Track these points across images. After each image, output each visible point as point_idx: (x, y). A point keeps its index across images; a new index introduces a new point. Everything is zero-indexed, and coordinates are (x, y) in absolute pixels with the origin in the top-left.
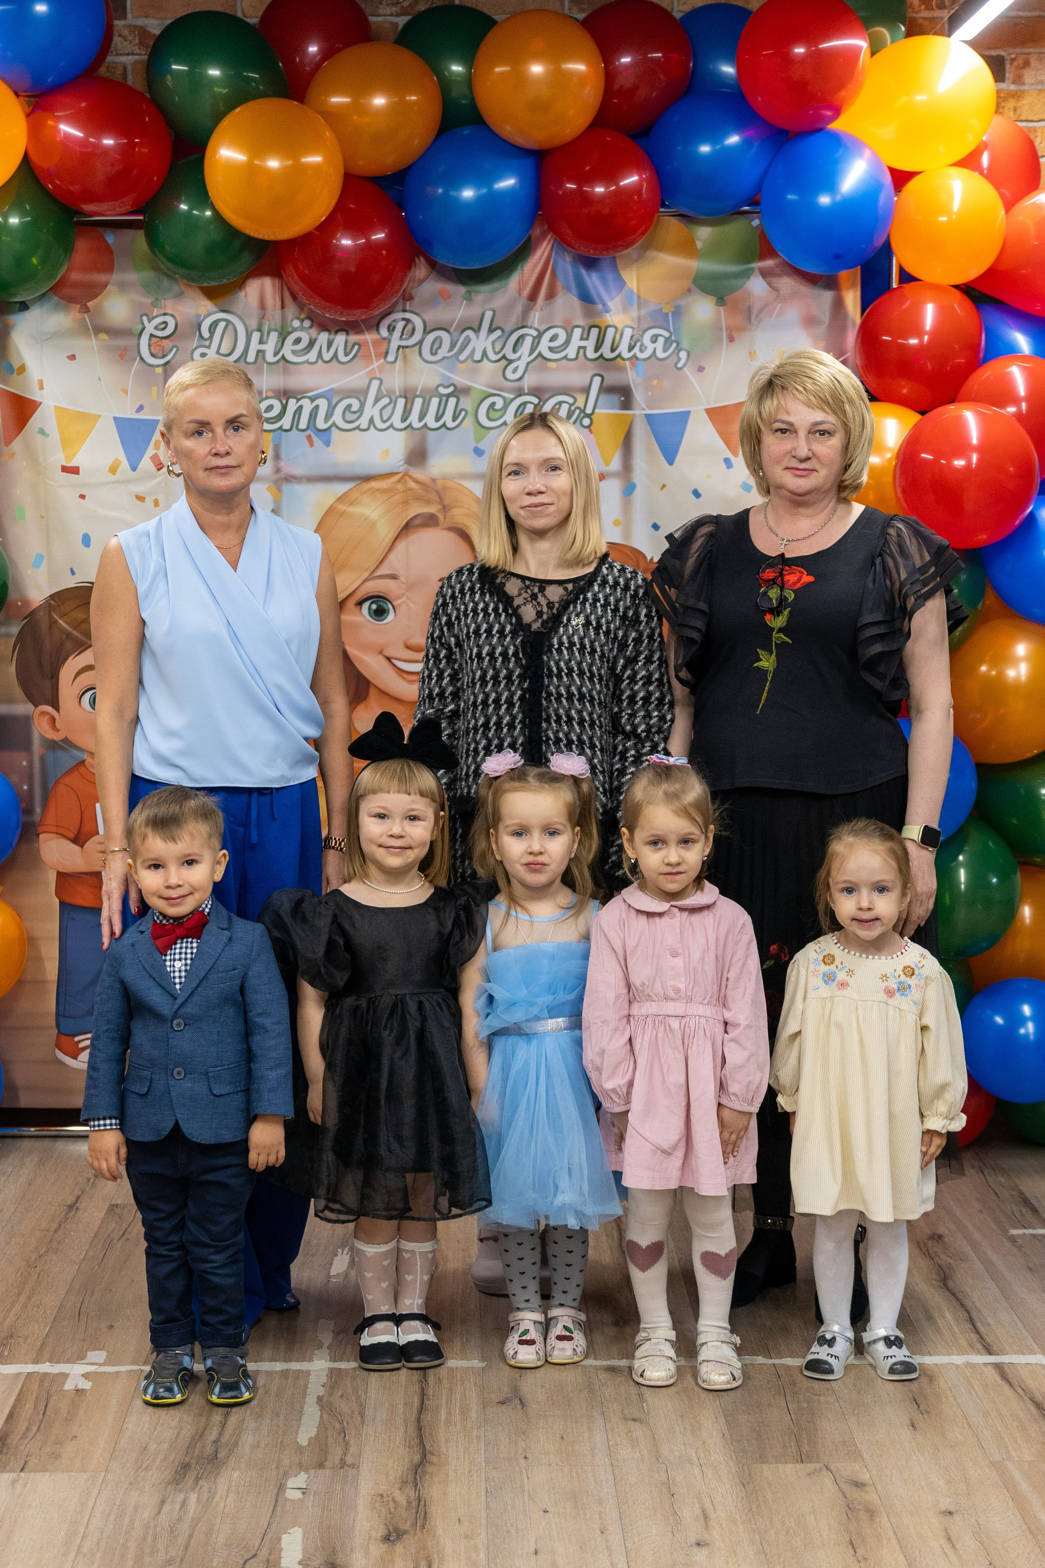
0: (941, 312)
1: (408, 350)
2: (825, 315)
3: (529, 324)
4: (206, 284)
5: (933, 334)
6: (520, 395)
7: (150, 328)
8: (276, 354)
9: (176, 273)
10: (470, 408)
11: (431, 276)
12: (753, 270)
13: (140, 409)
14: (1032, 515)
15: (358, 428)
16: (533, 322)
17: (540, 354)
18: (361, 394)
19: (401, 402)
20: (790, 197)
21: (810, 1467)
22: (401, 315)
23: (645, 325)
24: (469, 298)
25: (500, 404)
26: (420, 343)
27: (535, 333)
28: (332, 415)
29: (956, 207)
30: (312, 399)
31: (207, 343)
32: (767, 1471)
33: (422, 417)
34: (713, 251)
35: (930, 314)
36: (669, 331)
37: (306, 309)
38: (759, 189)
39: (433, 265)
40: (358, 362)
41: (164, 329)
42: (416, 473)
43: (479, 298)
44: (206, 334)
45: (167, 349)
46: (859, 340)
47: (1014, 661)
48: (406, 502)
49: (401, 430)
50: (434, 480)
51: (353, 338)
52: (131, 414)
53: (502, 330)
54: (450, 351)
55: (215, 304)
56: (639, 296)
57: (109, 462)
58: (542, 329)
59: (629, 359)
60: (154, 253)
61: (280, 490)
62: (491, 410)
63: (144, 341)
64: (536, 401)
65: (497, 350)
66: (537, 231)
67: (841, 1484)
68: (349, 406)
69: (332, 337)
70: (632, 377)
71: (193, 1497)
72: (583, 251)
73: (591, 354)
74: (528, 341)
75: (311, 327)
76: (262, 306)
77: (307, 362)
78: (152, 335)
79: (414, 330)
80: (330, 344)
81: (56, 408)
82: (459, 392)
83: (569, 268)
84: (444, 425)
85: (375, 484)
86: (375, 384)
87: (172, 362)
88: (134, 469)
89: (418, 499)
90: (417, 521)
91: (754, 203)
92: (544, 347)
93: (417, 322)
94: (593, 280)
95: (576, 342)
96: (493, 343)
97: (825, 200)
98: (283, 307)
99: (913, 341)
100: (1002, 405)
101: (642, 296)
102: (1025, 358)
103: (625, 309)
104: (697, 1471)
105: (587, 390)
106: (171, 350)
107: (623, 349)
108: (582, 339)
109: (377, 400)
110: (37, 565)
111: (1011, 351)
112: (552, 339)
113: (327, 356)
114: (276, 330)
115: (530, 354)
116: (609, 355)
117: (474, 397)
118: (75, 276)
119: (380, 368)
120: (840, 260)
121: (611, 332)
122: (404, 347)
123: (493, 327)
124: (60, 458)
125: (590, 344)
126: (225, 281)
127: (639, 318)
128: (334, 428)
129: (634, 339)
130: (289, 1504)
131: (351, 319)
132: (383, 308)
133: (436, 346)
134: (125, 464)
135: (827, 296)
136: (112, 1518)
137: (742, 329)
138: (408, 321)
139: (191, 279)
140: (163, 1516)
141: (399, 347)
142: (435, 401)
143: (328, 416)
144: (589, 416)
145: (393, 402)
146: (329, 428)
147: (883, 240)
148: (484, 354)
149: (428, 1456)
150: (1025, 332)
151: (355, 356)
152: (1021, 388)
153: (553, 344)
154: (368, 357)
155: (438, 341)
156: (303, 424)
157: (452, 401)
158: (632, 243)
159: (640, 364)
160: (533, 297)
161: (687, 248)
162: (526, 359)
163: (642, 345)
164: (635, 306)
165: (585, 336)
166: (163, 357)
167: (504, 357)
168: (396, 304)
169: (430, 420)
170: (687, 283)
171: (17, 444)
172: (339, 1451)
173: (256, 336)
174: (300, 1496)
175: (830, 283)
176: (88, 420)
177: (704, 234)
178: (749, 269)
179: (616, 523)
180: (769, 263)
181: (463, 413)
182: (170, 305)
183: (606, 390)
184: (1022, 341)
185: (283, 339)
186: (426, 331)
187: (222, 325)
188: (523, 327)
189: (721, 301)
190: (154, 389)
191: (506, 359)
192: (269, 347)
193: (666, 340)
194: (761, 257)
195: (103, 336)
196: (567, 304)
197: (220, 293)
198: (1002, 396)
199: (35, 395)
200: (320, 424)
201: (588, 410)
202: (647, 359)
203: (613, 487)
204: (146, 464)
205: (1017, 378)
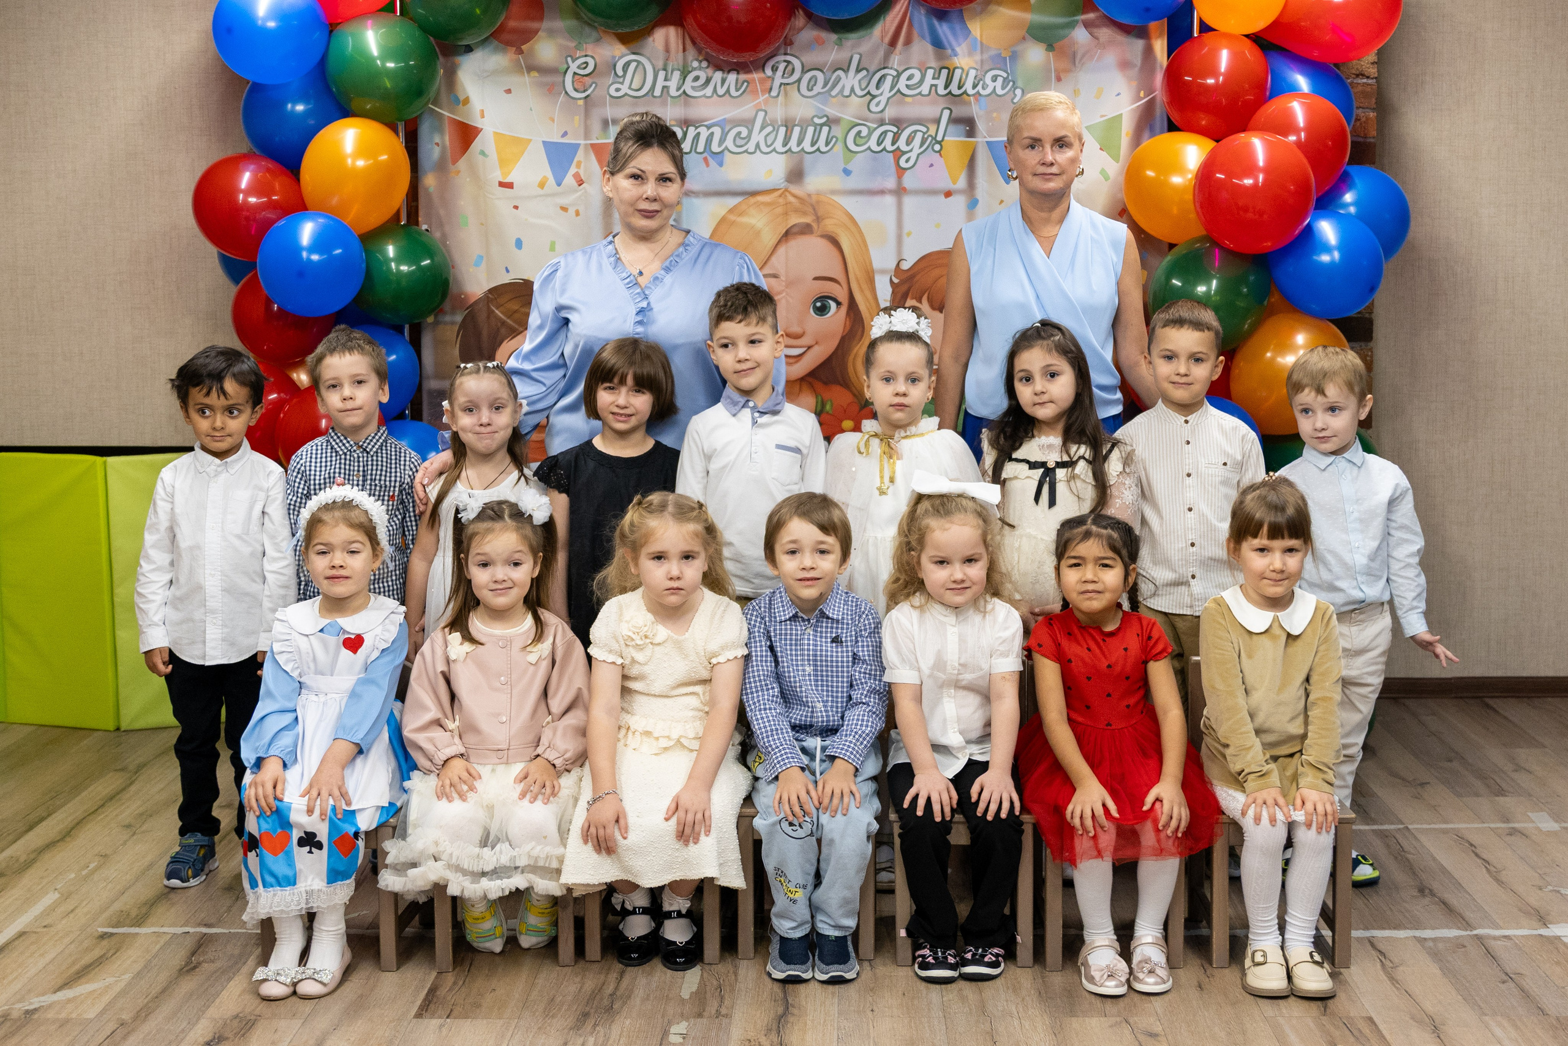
0: (1235, 57)
1: (788, 87)
2: (1138, 61)
3: (890, 66)
4: (620, 31)
5: (1228, 75)
6: (882, 125)
7: (574, 67)
8: (678, 89)
9: (595, 22)
10: (840, 136)
11: (808, 25)
12: (1077, 22)
13: (565, 134)
14: (1309, 226)
15: (746, 151)
16: (893, 63)
17: (899, 91)
18: (749, 123)
19: (783, 130)
21: (1111, 1020)
22: (782, 58)
23: (986, 67)
24: (839, 43)
25: (865, 132)
26: (799, 81)
27: (895, 73)
28: (725, 140)
30: (709, 127)
31: (621, 80)
32: (1075, 1023)
33: (800, 142)
34: (1044, 6)
35: (1224, 58)
36: (1007, 72)
37: (703, 52)
39: (810, 16)
40: (747, 97)
41: (585, 68)
42: (794, 189)
43: (849, 43)
44: (620, 72)
45: (587, 85)
46: (1166, 81)
47: (1293, 349)
48: (786, 214)
49: (782, 153)
50: (809, 195)
51: (743, 77)
52: (556, 139)
53: (868, 71)
54: (823, 88)
55: (629, 49)
56: (982, 43)
57: (539, 179)
58: (901, 70)
59: (973, 95)
62: (858, 138)
63: (569, 78)
64: (895, 129)
65: (863, 87)
67: (1138, 1035)
68: (739, 133)
69: (725, 75)
70: (976, 110)
72: (935, 5)
73: (941, 91)
74: (889, 80)
75: (707, 67)
76: (667, 50)
77: (704, 96)
78: (575, 73)
79: (793, 70)
80: (723, 81)
81: (496, 133)
82: (831, 122)
83: (924, 19)
84: (818, 150)
85: (760, 198)
86: (761, 114)
87: (592, 96)
88: (559, 185)
89: (796, 211)
90: (795, 230)
92: (902, 85)
93: (797, 63)
94: (943, 29)
95: (929, 80)
96: (860, 81)
98: (684, 50)
99: (1211, 81)
100: (1285, 135)
101: (984, 42)
102: (1304, 95)
103: (970, 54)
104: (1016, 1022)
105: (938, 121)
106: (591, 86)
107: (968, 87)
108: (934, 78)
109: (762, 128)
110: (477, 264)
111: (1293, 90)
112: (909, 78)
113: (721, 91)
114: (679, 70)
115: (891, 91)
116: (956, 92)
117: (844, 126)
118: (512, 24)
119: (766, 102)
120: (1150, 13)
121: (958, 72)
122: (785, 84)
123: (860, 68)
124: (497, 176)
125: (941, 83)
126: (636, 28)
127: (982, 61)
128: (726, 151)
129: (978, 78)
131: (741, 60)
132: (768, 51)
133: (812, 83)
134: (551, 180)
135: (1140, 44)
137: (1067, 71)
138: (788, 62)
139: (608, 26)
141: (781, 84)
142: (811, 130)
143: (722, 141)
144: (940, 143)
145: (776, 130)
146: (722, 152)
148: (852, 90)
149: (790, 1008)
150: (1303, 73)
151: (744, 92)
152: (1301, 120)
153: (909, 83)
154: (755, 93)
155: (813, 81)
156: (700, 148)
157: (825, 129)
159: (982, 99)
160: (893, 43)
161: (1023, 3)
162: (887, 94)
163: (984, 83)
164: (979, 51)
165: (936, 76)
166: (584, 91)
167: (869, 93)
168: (778, 49)
169: (807, 145)
170: (1023, 32)
171: (462, 164)
172: (716, 1004)
173: (662, 74)
174: (681, 1040)
175: (1141, 32)
176: (521, 143)
178: (1074, 21)
180: (1091, 16)
181: (834, 139)
182: (590, 49)
183: (954, 121)
184: (1302, 82)
185: (684, 77)
186: (804, 71)
187: (633, 65)
188: (884, 68)
189: (1050, 47)
190: (577, 118)
191: (871, 95)
192: (673, 84)
193: (1005, 79)
194: (1085, 11)
195: (534, 74)
196: (922, 49)
197: (632, 39)
198: (1285, 126)
199: (477, 123)
200: (715, 148)
201: (939, 138)
202: (989, 95)
203: (959, 202)
204: (569, 180)
205: (1298, 111)
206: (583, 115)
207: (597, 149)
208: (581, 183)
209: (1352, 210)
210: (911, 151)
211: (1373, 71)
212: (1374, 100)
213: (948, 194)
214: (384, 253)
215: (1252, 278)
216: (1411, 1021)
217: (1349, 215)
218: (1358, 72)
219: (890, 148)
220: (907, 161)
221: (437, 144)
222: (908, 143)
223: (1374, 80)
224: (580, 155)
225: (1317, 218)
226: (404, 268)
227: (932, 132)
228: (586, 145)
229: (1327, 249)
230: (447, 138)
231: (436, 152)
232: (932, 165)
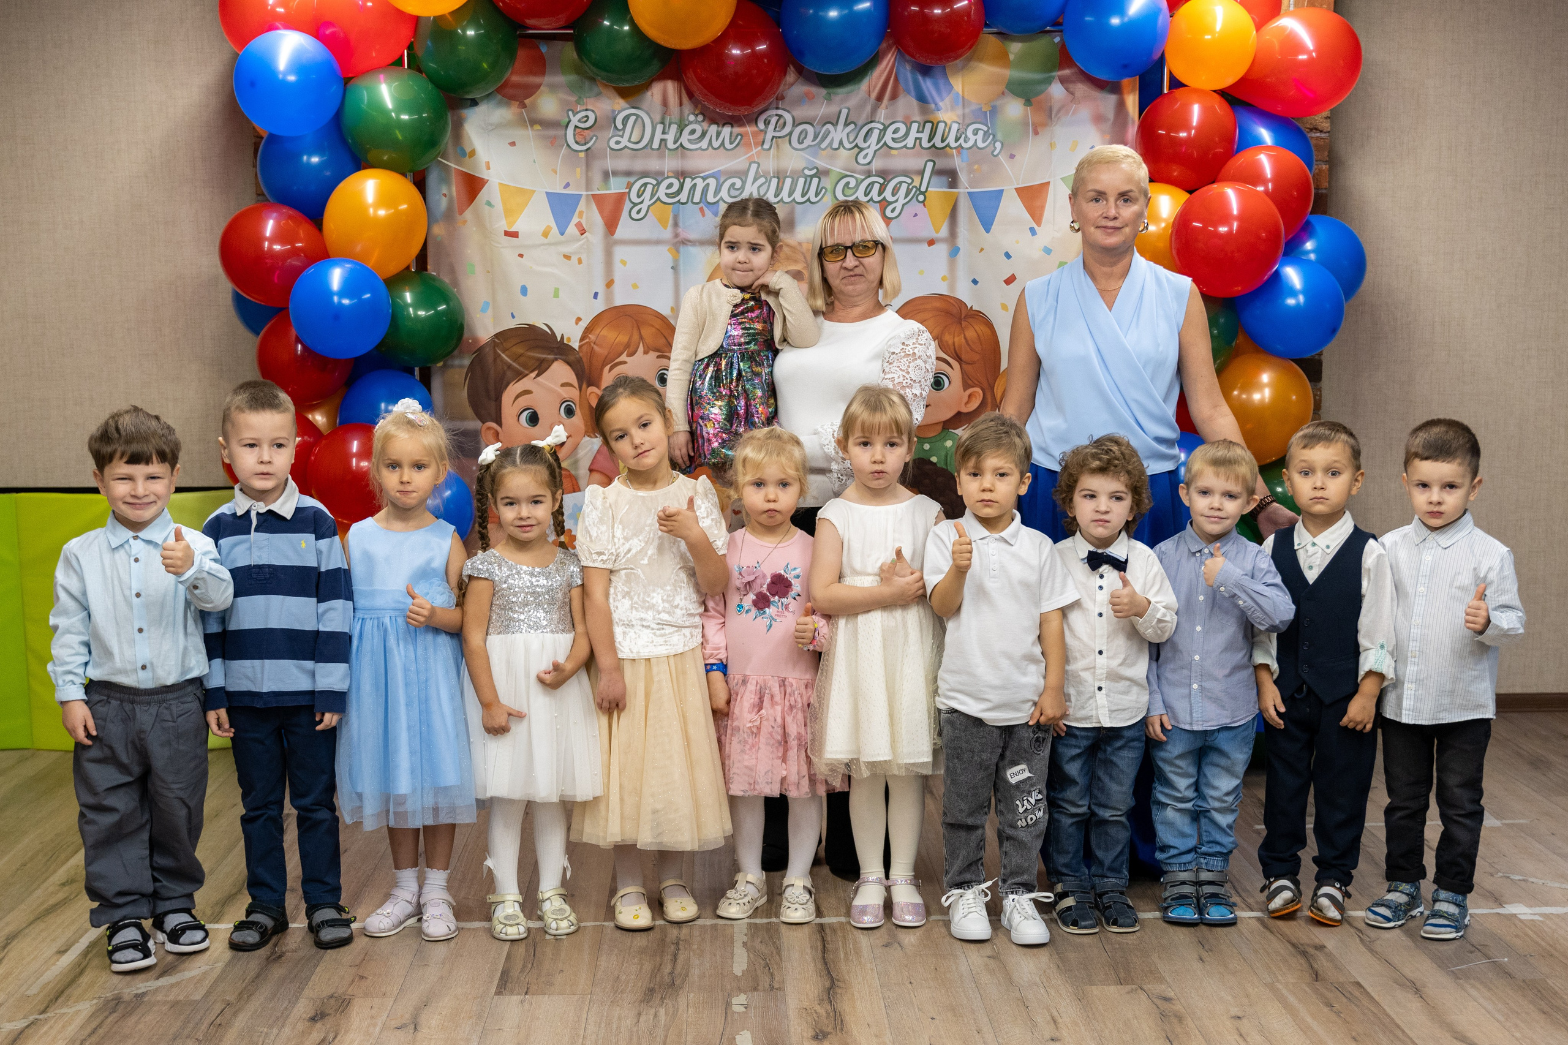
0: (1205, 111)
1: (780, 140)
2: (1110, 114)
3: (877, 120)
4: (621, 85)
5: (1199, 129)
6: (869, 176)
7: (575, 120)
8: (675, 142)
9: (597, 76)
10: (829, 187)
11: (799, 81)
12: (1054, 77)
13: (567, 185)
14: (1277, 272)
16: (880, 118)
17: (885, 143)
18: (744, 175)
19: (775, 181)
20: (1088, 19)
21: (1129, 987)
22: (775, 112)
23: (967, 121)
24: (829, 98)
25: (853, 183)
26: (790, 134)
27: (881, 127)
28: (720, 191)
29: (1218, 28)
30: (704, 179)
31: (621, 133)
32: (1096, 990)
33: (791, 193)
34: (1022, 61)
35: (1196, 111)
36: (987, 126)
37: (700, 106)
38: (1062, 11)
39: (801, 71)
40: (741, 149)
41: (586, 121)
42: (786, 238)
43: (837, 98)
44: (620, 126)
45: (588, 138)
46: (1139, 135)
47: (1260, 387)
50: (800, 244)
51: (737, 130)
52: (559, 190)
53: (855, 124)
54: (813, 141)
55: (628, 102)
56: (963, 97)
57: (543, 228)
58: (887, 124)
59: (955, 148)
60: (581, 60)
61: (678, 251)
62: (846, 189)
63: (570, 131)
64: (881, 181)
65: (851, 140)
66: (884, 45)
67: (1155, 1000)
68: (733, 184)
69: (720, 129)
70: (958, 163)
71: (662, 1011)
72: (922, 60)
73: (925, 144)
74: (876, 133)
75: (703, 121)
76: (665, 103)
77: (700, 148)
78: (576, 127)
79: (785, 123)
80: (718, 134)
81: (500, 184)
82: (821, 173)
83: (909, 75)
84: (808, 200)
86: (754, 167)
87: (593, 148)
88: (562, 234)
89: (788, 258)
91: (1056, 24)
92: (888, 138)
93: (788, 117)
94: (927, 85)
95: (913, 134)
96: (848, 135)
97: (1115, 21)
98: (681, 104)
99: (1183, 135)
100: (1254, 185)
101: (966, 97)
102: (1268, 148)
103: (953, 108)
104: (1043, 991)
105: (922, 173)
106: (591, 139)
107: (951, 140)
108: (918, 132)
110: (484, 310)
111: (1258, 142)
112: (896, 131)
113: (716, 144)
114: (676, 123)
115: (877, 144)
116: (939, 145)
117: (833, 178)
118: (517, 79)
119: (759, 154)
120: (1126, 69)
121: (941, 126)
122: (776, 137)
123: (848, 122)
124: (503, 225)
125: (925, 136)
126: (636, 83)
127: (964, 115)
128: (721, 202)
129: (960, 132)
130: (736, 1015)
131: (736, 114)
132: (762, 106)
133: (803, 136)
134: (555, 230)
135: (1112, 99)
136: (603, 1025)
137: (1044, 125)
138: (780, 116)
139: (610, 81)
140: (642, 1024)
141: (773, 137)
142: (801, 181)
143: (717, 192)
144: (923, 193)
145: (768, 182)
146: (717, 202)
147: (1158, 55)
148: (841, 143)
149: (836, 981)
150: (1267, 127)
151: (738, 144)
152: (1268, 171)
153: (895, 136)
154: (748, 145)
155: (805, 133)
156: (697, 199)
157: (815, 180)
158: (961, 56)
159: (965, 152)
160: (880, 98)
161: (1002, 58)
162: (874, 147)
163: (966, 136)
164: (960, 105)
165: (921, 129)
166: (585, 144)
167: (857, 146)
168: (771, 103)
169: (799, 196)
170: (1002, 88)
171: (468, 214)
172: (768, 979)
173: (660, 128)
174: (744, 1010)
175: (1114, 88)
176: (525, 194)
177: (1015, 48)
178: (1051, 77)
179: (944, 279)
180: (1067, 72)
181: (824, 190)
182: (591, 103)
183: (937, 172)
184: (1265, 135)
185: (681, 131)
186: (795, 124)
187: (633, 118)
188: (871, 122)
189: (1028, 102)
190: (578, 170)
191: (858, 147)
192: (670, 137)
193: (985, 133)
194: (1061, 67)
195: (538, 127)
196: (907, 104)
197: (630, 93)
198: (1253, 176)
199: (483, 174)
200: (711, 198)
201: (923, 189)
202: (970, 148)
203: (941, 250)
204: (572, 229)
205: (1266, 164)
206: (584, 168)
207: (599, 200)
208: (583, 232)
209: (1312, 256)
210: (896, 201)
211: (1326, 125)
212: (1326, 153)
213: (931, 243)
214: (403, 299)
215: (1222, 320)
216: (1395, 985)
217: (1309, 261)
218: (1311, 127)
219: (876, 198)
220: (893, 211)
221: (445, 195)
222: (893, 194)
223: (1327, 134)
224: (582, 205)
225: (1283, 265)
226: (421, 313)
227: (917, 183)
228: (587, 195)
229: (1293, 293)
230: (454, 189)
231: (444, 203)
232: (916, 215)
